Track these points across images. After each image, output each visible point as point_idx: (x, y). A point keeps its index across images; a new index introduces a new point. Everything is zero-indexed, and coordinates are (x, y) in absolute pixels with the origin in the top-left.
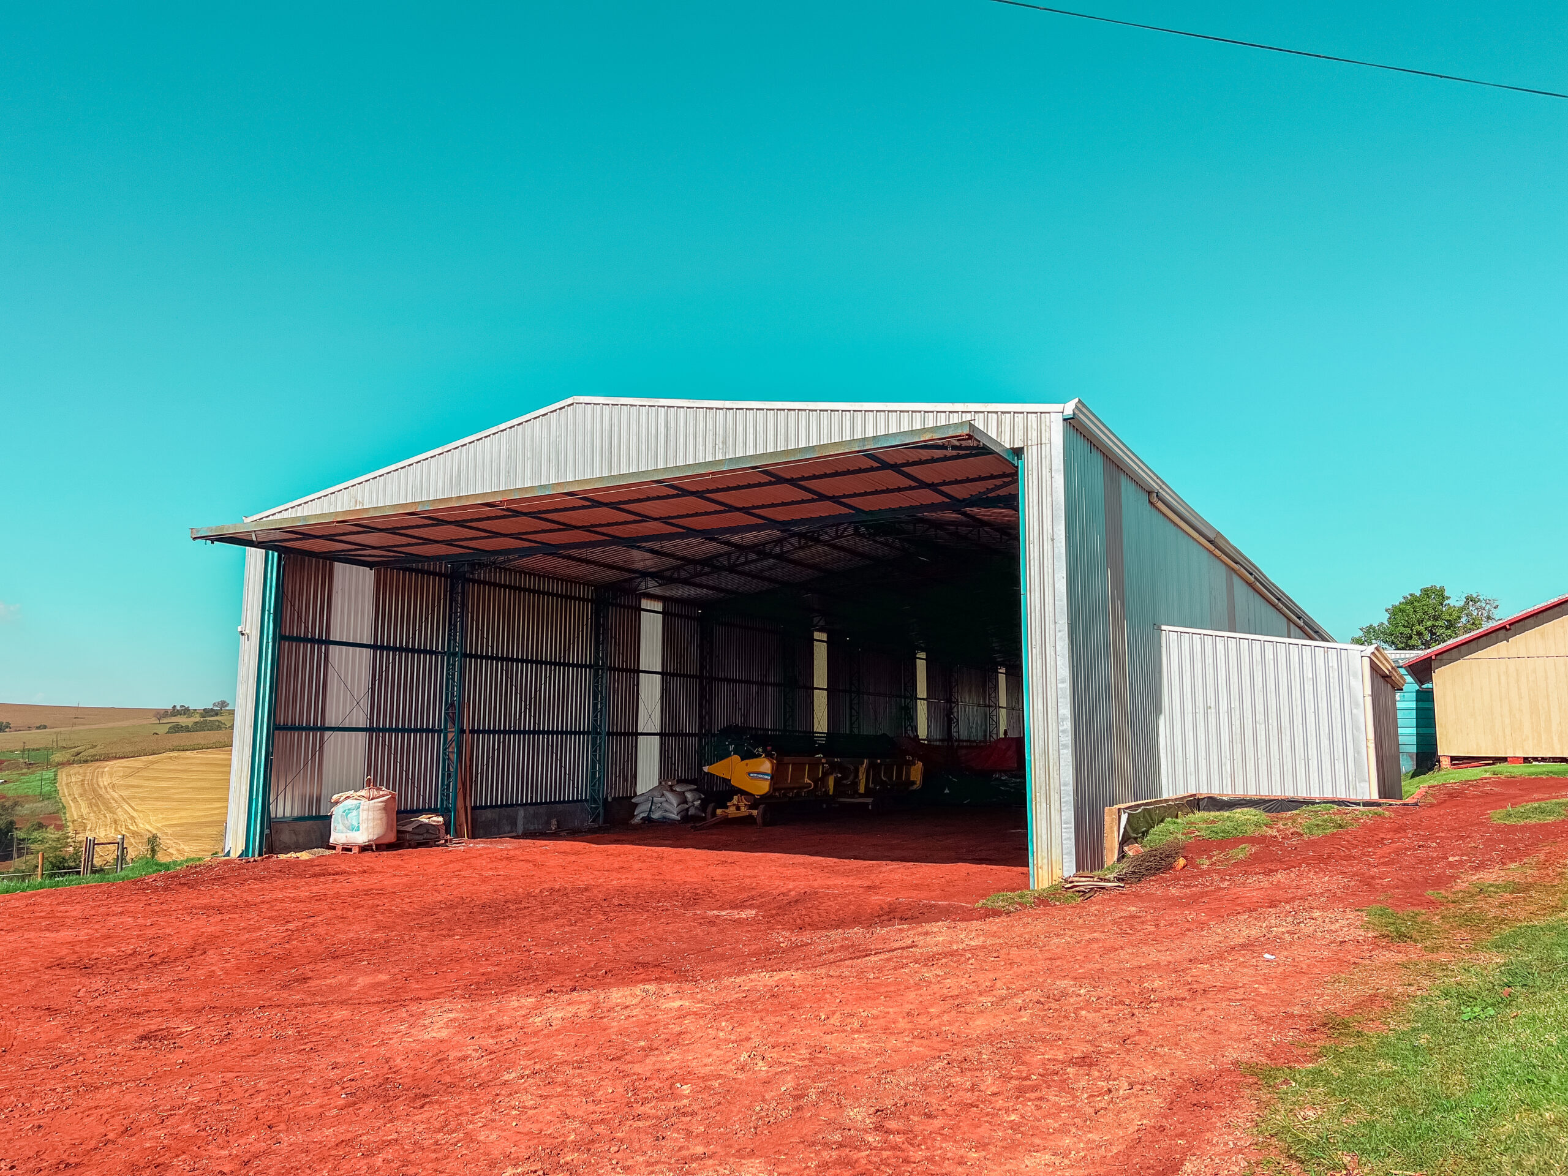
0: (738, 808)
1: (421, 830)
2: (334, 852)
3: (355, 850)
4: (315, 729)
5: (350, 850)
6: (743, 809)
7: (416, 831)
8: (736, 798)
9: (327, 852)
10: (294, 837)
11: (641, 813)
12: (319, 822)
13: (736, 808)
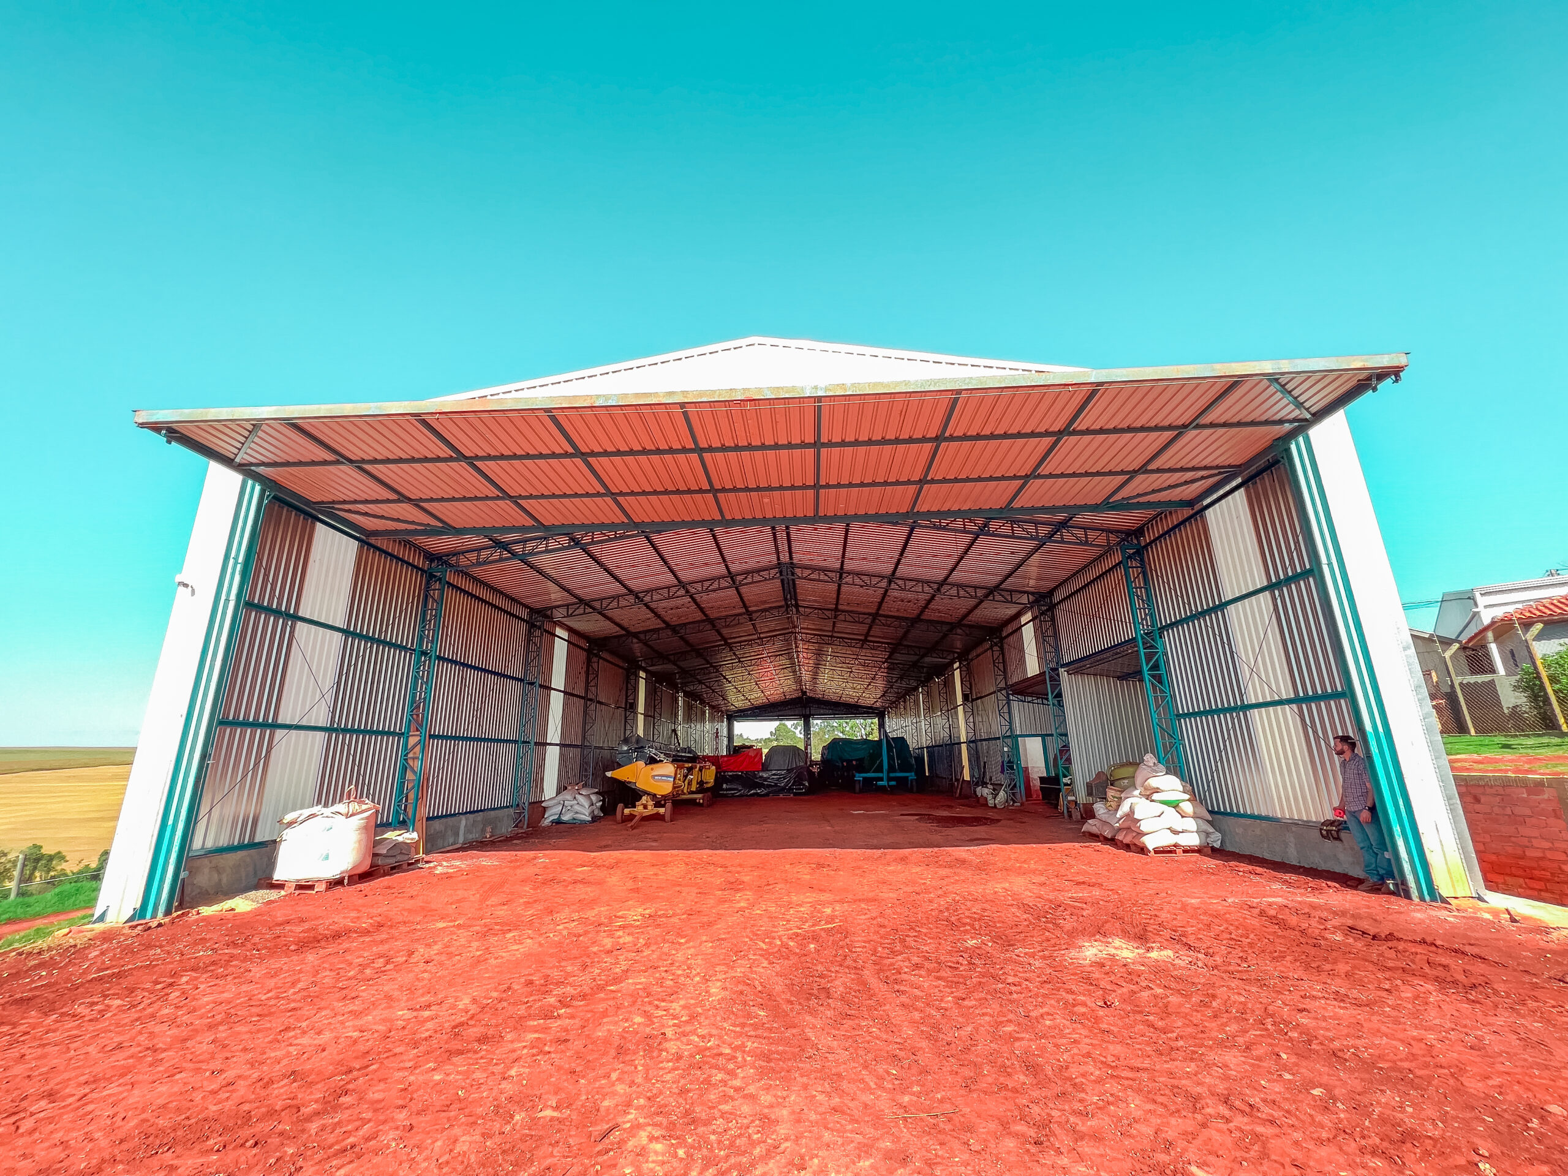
0: (645, 807)
1: (396, 852)
2: (283, 893)
3: (322, 887)
4: (265, 725)
5: (311, 887)
6: (650, 807)
7: (391, 853)
8: (644, 798)
9: (273, 895)
10: (216, 876)
11: (550, 816)
12: (253, 852)
13: (644, 807)
